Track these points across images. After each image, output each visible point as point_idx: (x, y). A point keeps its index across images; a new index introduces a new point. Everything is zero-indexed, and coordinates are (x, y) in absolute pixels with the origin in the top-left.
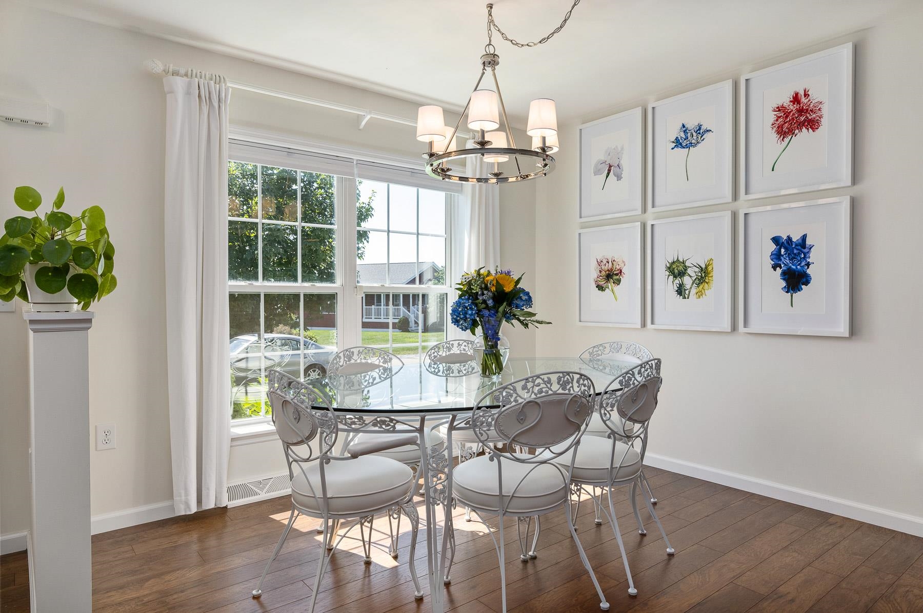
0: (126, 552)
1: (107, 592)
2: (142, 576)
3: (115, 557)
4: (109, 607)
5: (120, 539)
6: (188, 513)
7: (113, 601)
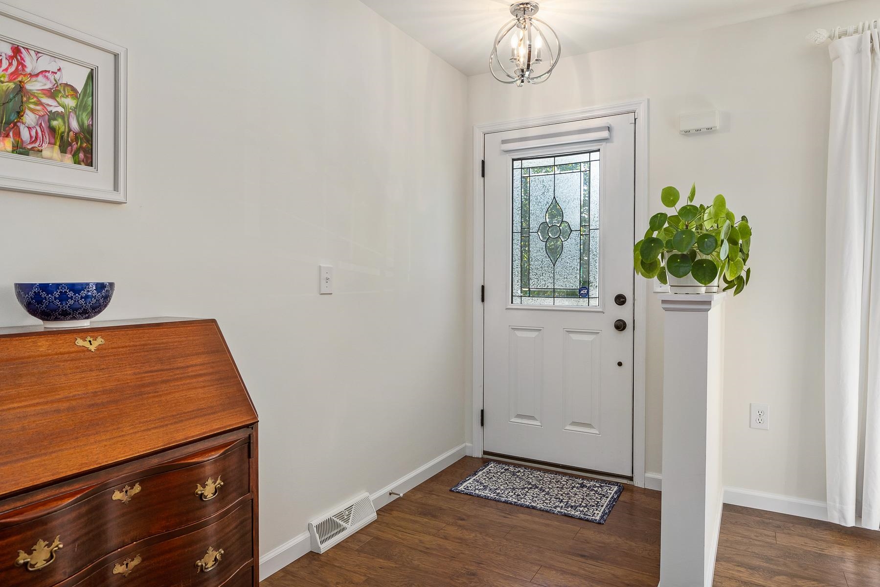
0: (768, 536)
1: (738, 566)
2: (775, 567)
3: (756, 536)
4: (735, 581)
5: (768, 521)
6: (843, 524)
7: (740, 577)
